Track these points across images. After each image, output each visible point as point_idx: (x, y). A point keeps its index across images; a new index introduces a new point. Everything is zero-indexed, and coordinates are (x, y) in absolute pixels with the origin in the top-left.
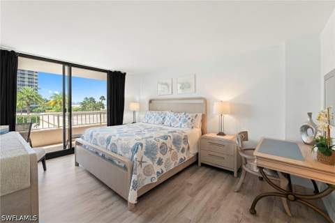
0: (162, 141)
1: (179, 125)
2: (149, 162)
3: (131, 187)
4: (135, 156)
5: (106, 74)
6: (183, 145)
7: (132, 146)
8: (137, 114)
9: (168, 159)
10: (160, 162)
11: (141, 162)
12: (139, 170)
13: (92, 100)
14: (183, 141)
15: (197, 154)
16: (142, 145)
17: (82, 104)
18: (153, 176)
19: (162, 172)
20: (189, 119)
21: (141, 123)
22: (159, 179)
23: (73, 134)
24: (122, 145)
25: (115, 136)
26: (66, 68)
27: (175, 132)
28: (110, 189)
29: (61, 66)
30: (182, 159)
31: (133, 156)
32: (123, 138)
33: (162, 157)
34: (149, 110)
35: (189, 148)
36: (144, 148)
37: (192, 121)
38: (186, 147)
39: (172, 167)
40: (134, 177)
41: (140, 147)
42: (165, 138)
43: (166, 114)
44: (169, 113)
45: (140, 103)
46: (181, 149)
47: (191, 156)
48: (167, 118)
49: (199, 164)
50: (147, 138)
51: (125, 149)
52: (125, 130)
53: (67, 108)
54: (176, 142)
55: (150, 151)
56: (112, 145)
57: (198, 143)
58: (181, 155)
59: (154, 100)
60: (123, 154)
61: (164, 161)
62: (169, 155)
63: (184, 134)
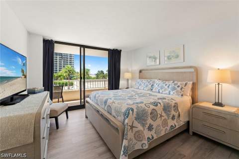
0: (152, 107)
1: (167, 92)
2: (140, 128)
3: (122, 153)
4: (126, 121)
5: (107, 52)
6: (173, 113)
7: (123, 110)
8: (130, 81)
9: (159, 126)
10: (150, 128)
11: (132, 127)
12: (130, 135)
13: (102, 72)
14: (173, 108)
15: (188, 122)
16: (133, 110)
17: (96, 75)
18: (144, 142)
19: (153, 138)
20: (178, 86)
21: (132, 89)
22: (150, 145)
23: (86, 94)
24: (115, 108)
25: (111, 99)
26: (82, 49)
27: (165, 99)
28: (105, 144)
29: (79, 47)
30: (172, 126)
31: (124, 120)
32: (117, 102)
33: (152, 123)
34: (140, 78)
35: (179, 115)
36: (135, 113)
37: (181, 89)
38: (176, 114)
39: (163, 133)
40: (125, 142)
41: (131, 112)
42: (156, 104)
43: (154, 82)
44: (157, 81)
45: (133, 73)
46: (171, 116)
47: (182, 123)
48: (156, 86)
49: (191, 133)
50: (137, 103)
51: (118, 112)
52: (120, 94)
53: (82, 76)
54: (166, 108)
55: (141, 116)
56: (108, 107)
57: (189, 111)
58: (171, 123)
59: (143, 70)
60: (116, 117)
61: (154, 127)
62: (159, 121)
63: (174, 102)
